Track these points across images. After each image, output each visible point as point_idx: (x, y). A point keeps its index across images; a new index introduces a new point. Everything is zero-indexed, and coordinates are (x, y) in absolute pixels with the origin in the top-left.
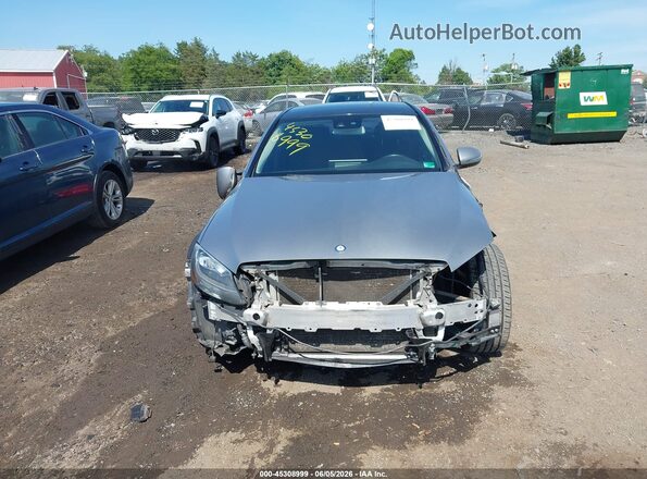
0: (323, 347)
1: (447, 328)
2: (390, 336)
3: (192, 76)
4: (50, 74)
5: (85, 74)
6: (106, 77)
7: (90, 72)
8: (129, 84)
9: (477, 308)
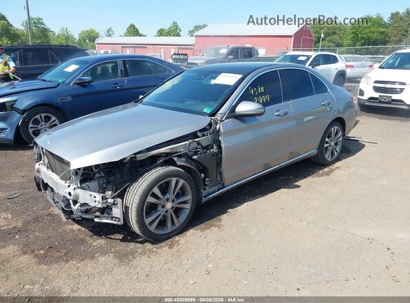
1: (81, 204)
3: (396, 36)
4: (291, 36)
5: (323, 36)
6: (336, 37)
7: (327, 35)
8: (349, 42)
9: (96, 199)
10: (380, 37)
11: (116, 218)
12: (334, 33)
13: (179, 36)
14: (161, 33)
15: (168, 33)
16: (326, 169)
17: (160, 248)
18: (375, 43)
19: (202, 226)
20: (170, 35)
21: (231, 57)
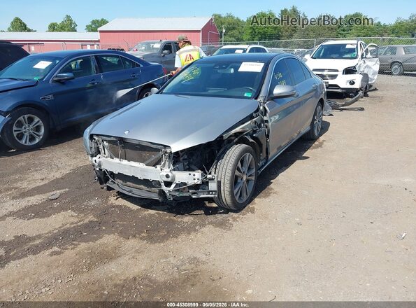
0: (128, 183)
1: (177, 184)
2: (146, 182)
3: (287, 31)
4: (199, 31)
5: (224, 31)
6: (236, 32)
7: (228, 29)
8: (249, 37)
9: (195, 177)
10: (274, 32)
11: (212, 191)
12: (234, 28)
13: (76, 31)
14: (53, 28)
15: (62, 28)
16: (316, 143)
17: (244, 214)
18: (271, 38)
19: (261, 194)
20: (65, 31)
21: (166, 51)
